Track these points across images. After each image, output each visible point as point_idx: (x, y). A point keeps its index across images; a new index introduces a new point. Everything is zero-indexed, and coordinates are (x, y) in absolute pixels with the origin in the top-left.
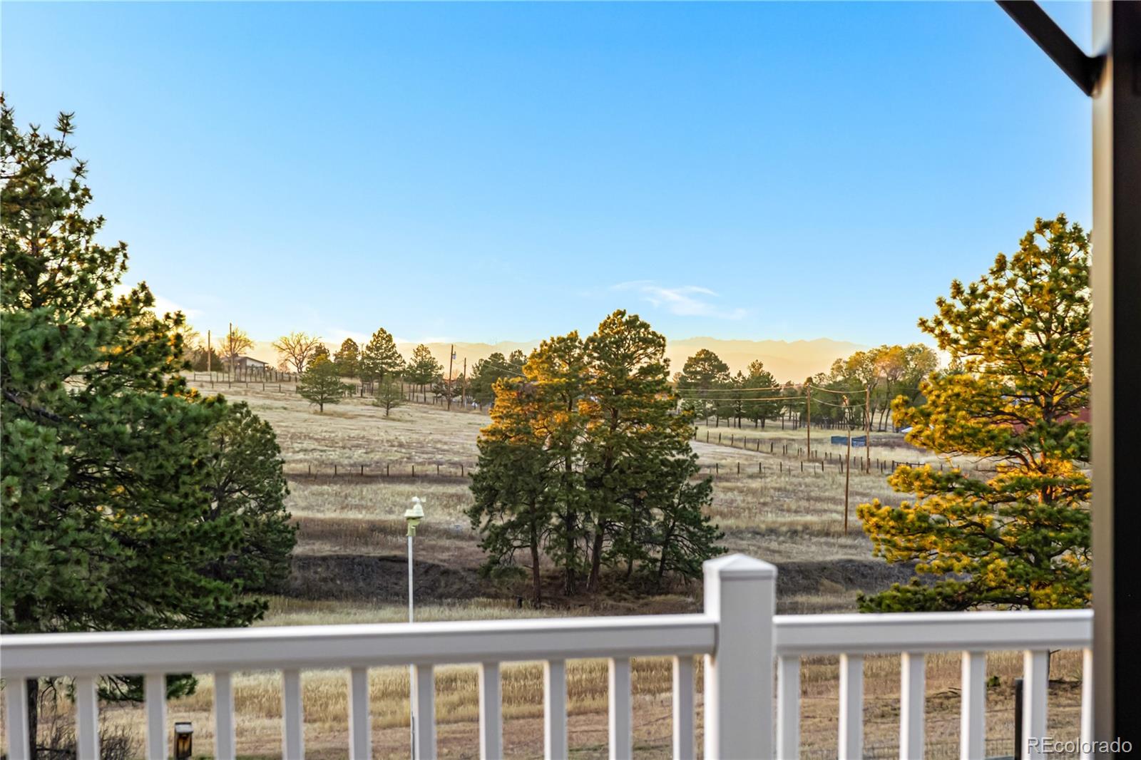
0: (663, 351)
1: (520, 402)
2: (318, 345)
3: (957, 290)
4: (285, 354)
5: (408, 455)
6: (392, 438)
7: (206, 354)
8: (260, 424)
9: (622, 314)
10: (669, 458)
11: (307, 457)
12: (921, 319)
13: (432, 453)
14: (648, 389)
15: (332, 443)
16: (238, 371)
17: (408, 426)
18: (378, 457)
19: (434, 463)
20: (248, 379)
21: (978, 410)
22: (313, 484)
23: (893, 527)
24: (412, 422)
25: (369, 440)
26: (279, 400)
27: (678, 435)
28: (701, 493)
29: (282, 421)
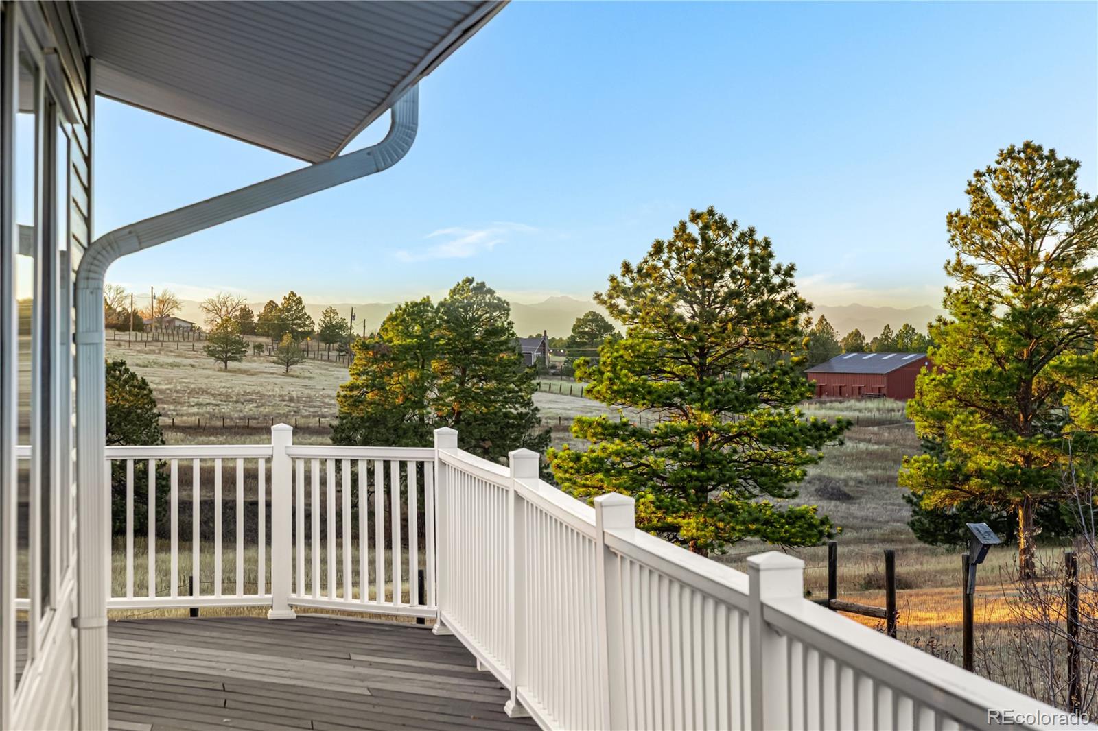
0: (508, 315)
1: (375, 360)
2: (243, 306)
3: (627, 268)
4: (211, 315)
5: (295, 409)
6: (284, 393)
7: (129, 315)
8: (137, 380)
9: (470, 281)
10: (513, 411)
11: (200, 411)
12: (596, 294)
13: (319, 407)
14: (493, 349)
15: (227, 398)
16: (159, 331)
17: (306, 382)
18: (267, 410)
19: (319, 416)
20: (166, 338)
21: (639, 369)
22: (201, 436)
23: (572, 468)
24: (310, 378)
25: (262, 395)
26: (190, 358)
27: (521, 390)
28: (542, 443)
29: (186, 378)
